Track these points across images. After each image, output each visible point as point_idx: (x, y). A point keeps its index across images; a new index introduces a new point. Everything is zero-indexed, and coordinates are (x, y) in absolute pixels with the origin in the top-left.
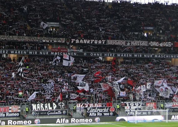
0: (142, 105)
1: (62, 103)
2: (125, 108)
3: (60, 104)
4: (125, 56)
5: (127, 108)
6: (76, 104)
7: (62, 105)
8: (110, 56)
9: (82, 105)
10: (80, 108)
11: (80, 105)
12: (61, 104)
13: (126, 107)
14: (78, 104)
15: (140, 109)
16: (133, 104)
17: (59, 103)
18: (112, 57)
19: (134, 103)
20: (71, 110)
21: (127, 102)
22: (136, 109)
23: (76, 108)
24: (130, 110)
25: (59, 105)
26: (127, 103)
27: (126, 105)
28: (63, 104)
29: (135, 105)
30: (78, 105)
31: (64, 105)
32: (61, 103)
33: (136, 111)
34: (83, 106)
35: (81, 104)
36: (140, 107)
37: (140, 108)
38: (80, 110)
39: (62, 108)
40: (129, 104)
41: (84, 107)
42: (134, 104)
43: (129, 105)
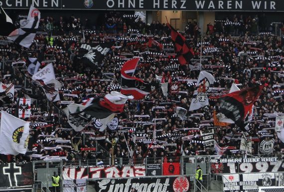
0: (281, 169)
1: (15, 167)
2: (224, 181)
3: (7, 171)
4: (220, 6)
5: (231, 178)
6: (59, 169)
7: (15, 174)
8: (170, 8)
9: (80, 174)
10: (75, 181)
11: (73, 171)
12: (12, 171)
13: (226, 177)
14: (66, 170)
15: (273, 182)
16: (251, 167)
17: (4, 168)
18: (179, 12)
19: (254, 160)
20: (44, 188)
21: (230, 161)
22: (260, 183)
23: (60, 182)
24: (241, 187)
25: (5, 173)
26: (231, 163)
27: (226, 170)
28: (17, 170)
29: (255, 170)
30: (69, 173)
31: (20, 173)
32: (12, 166)
33: (260, 188)
34: (84, 175)
35: (78, 170)
36: (272, 175)
37: (273, 177)
38: (75, 189)
39: (14, 183)
40: (237, 164)
41: (87, 177)
42: (254, 164)
43: (238, 170)
